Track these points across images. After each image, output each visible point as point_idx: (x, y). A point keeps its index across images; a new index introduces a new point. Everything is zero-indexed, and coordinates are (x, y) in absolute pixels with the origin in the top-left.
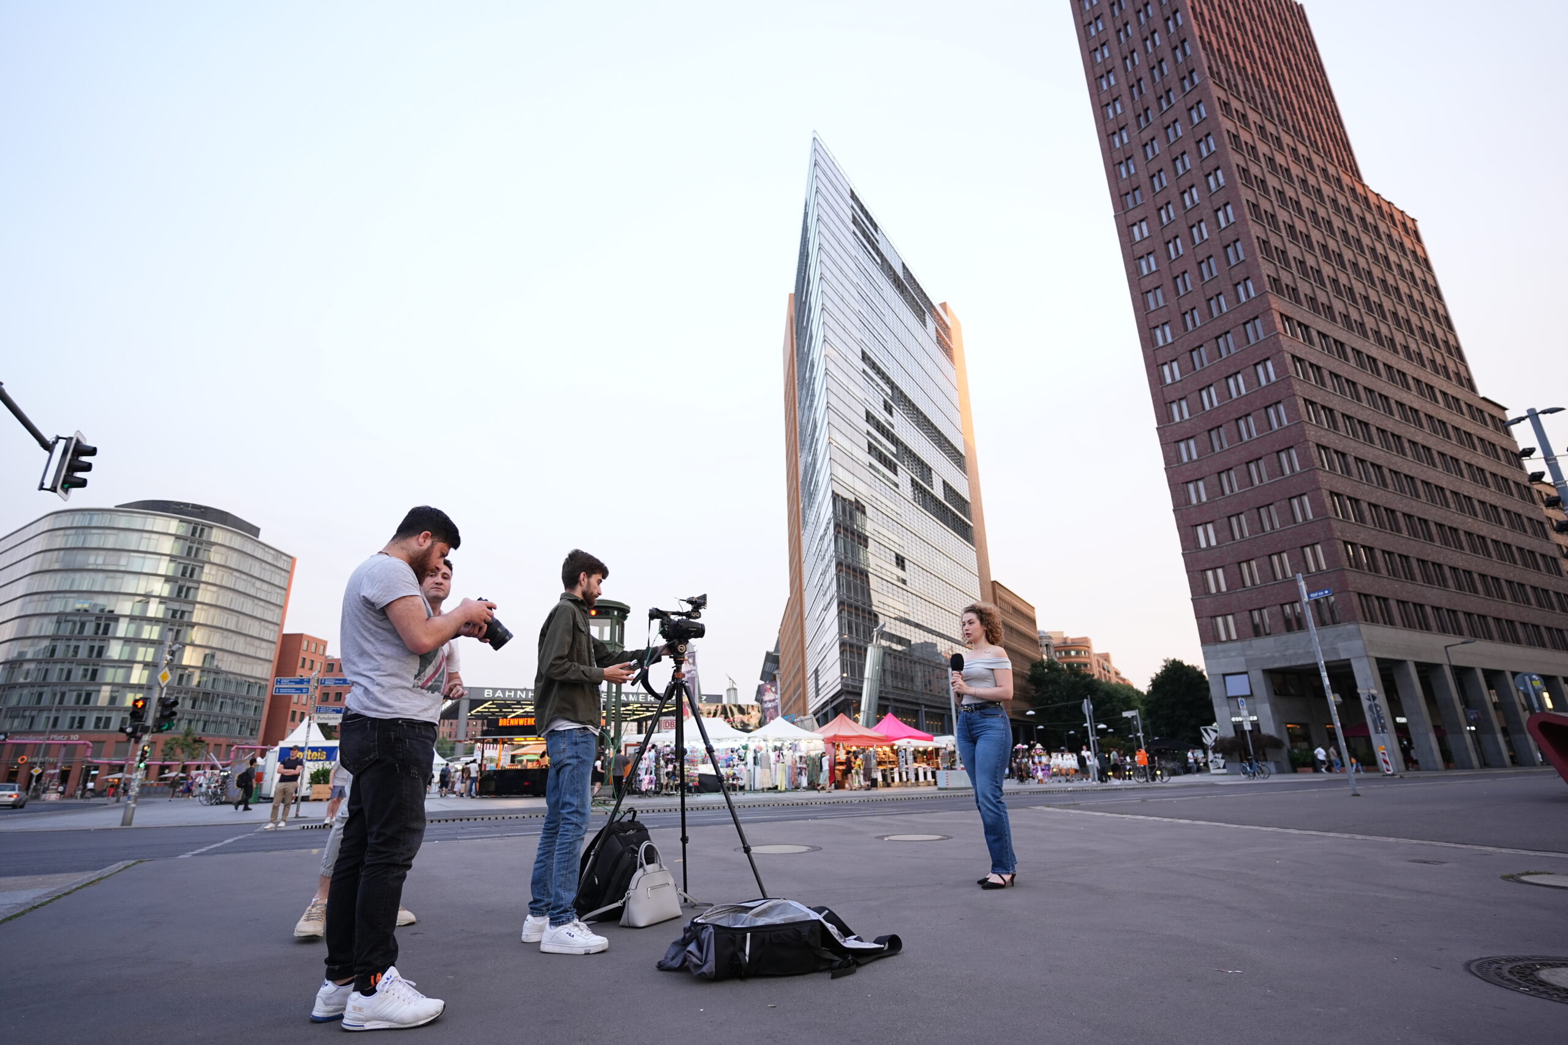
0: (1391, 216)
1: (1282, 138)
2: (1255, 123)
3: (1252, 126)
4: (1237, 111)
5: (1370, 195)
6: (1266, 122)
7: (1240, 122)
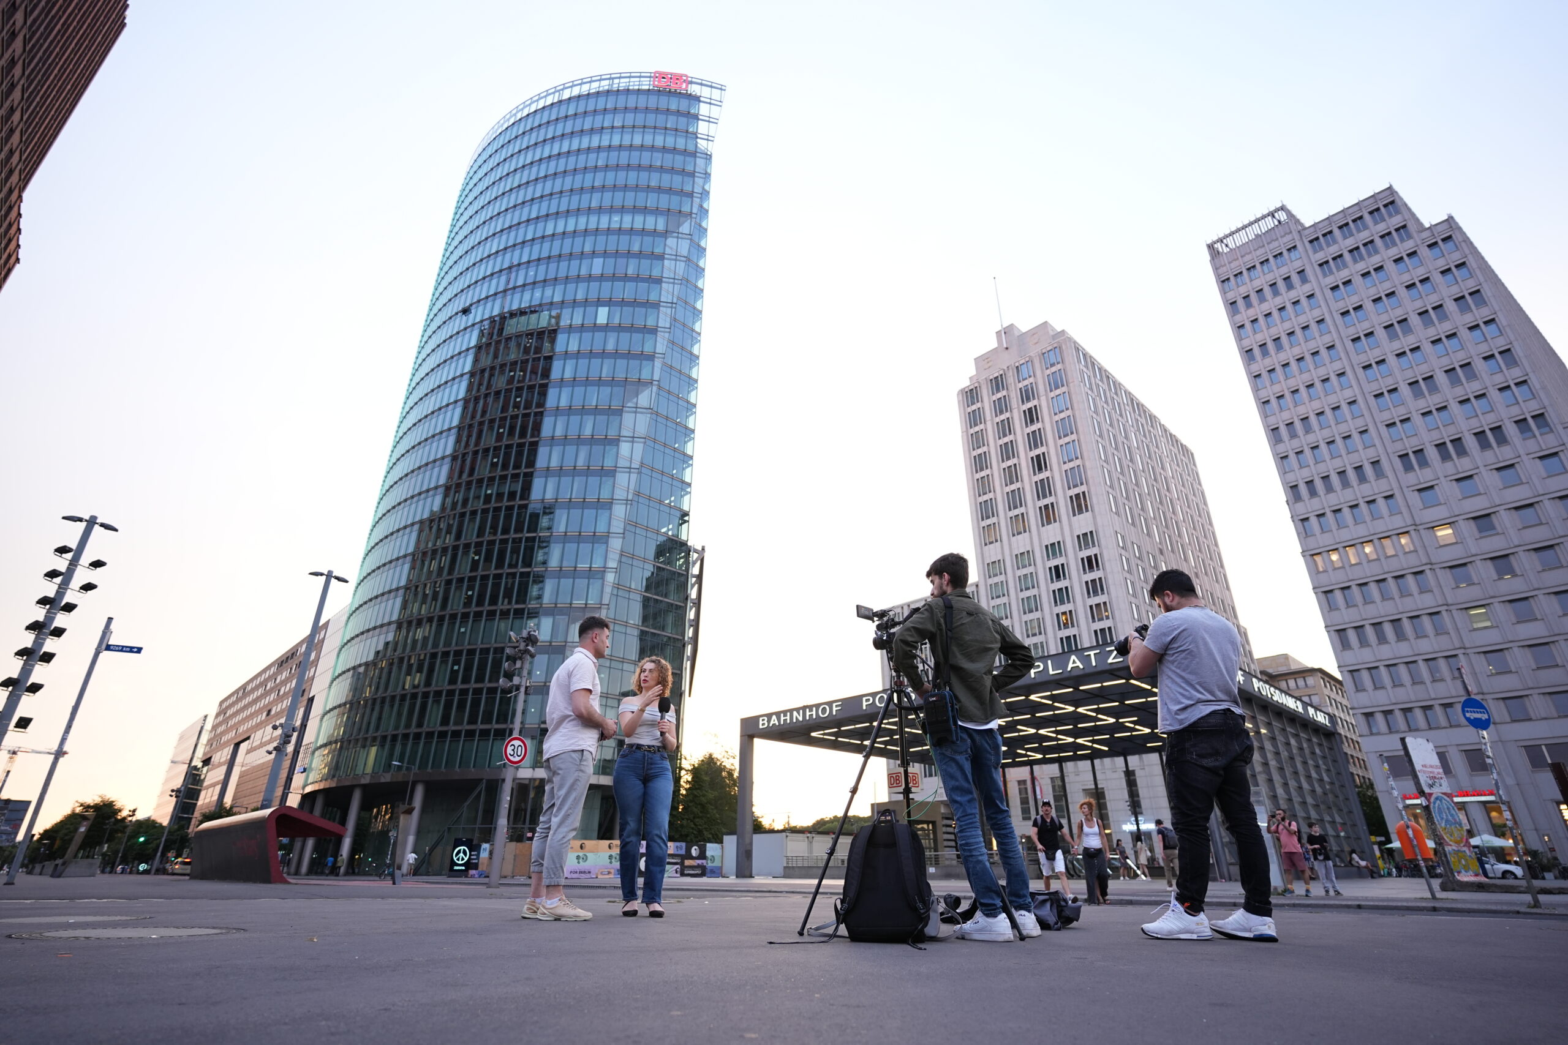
0: (10, 240)
1: (16, 90)
2: (14, 51)
3: (10, 51)
4: (14, 23)
5: (16, 209)
6: (21, 62)
7: (7, 33)
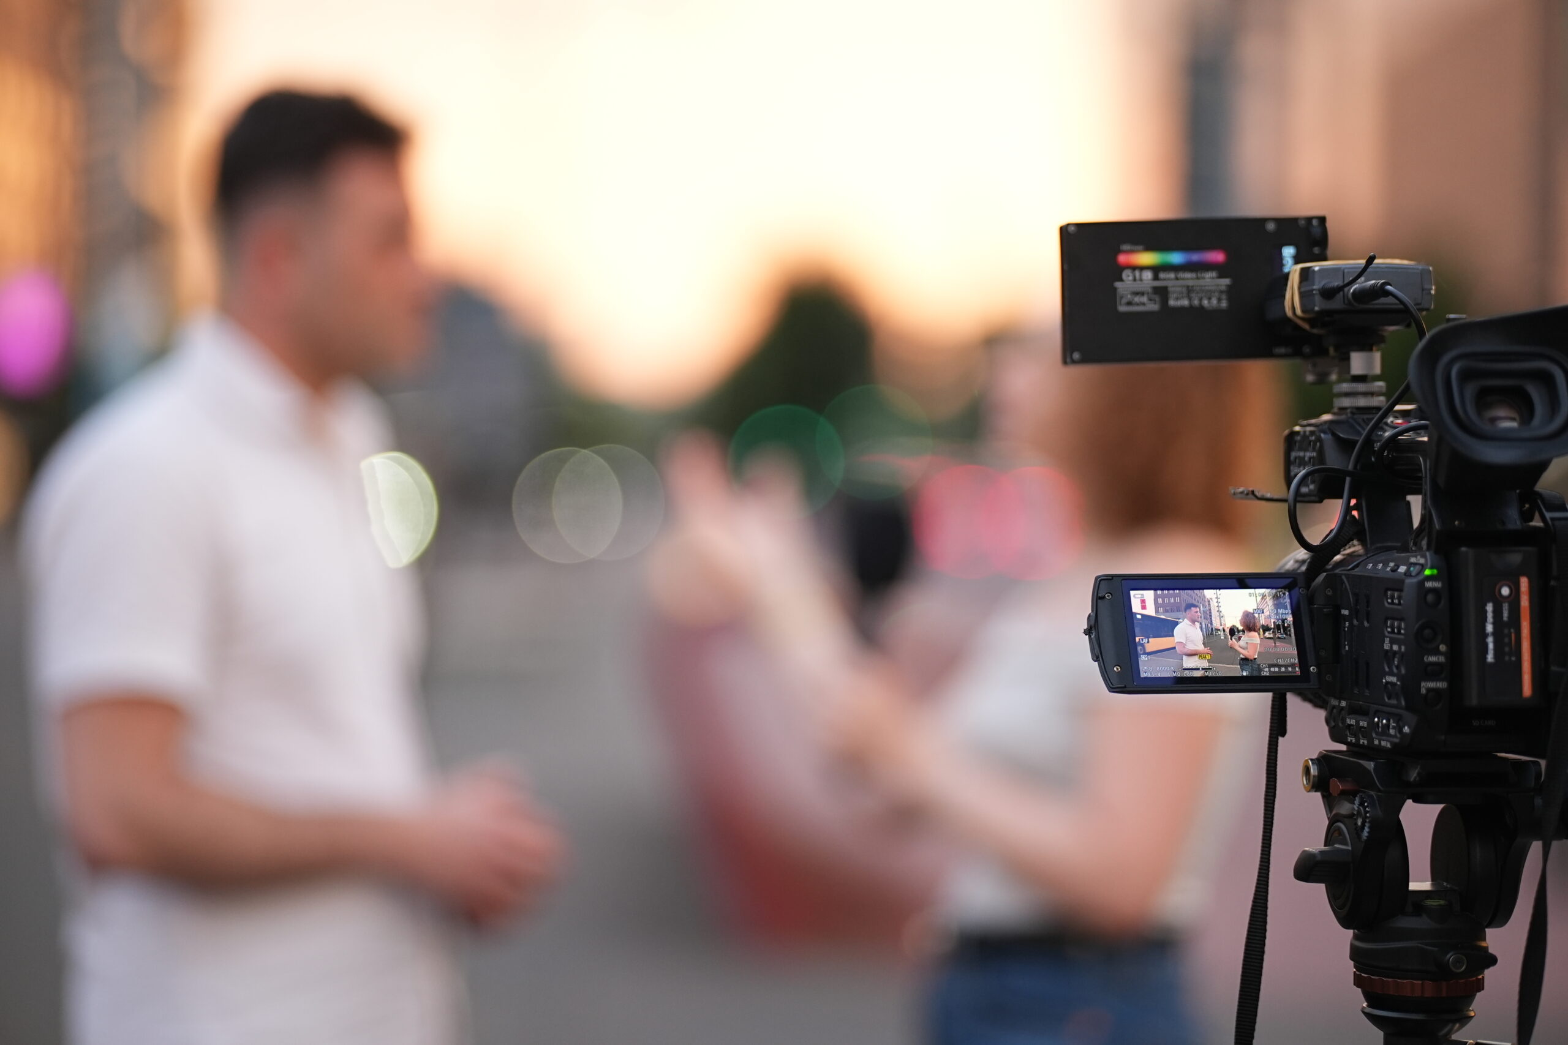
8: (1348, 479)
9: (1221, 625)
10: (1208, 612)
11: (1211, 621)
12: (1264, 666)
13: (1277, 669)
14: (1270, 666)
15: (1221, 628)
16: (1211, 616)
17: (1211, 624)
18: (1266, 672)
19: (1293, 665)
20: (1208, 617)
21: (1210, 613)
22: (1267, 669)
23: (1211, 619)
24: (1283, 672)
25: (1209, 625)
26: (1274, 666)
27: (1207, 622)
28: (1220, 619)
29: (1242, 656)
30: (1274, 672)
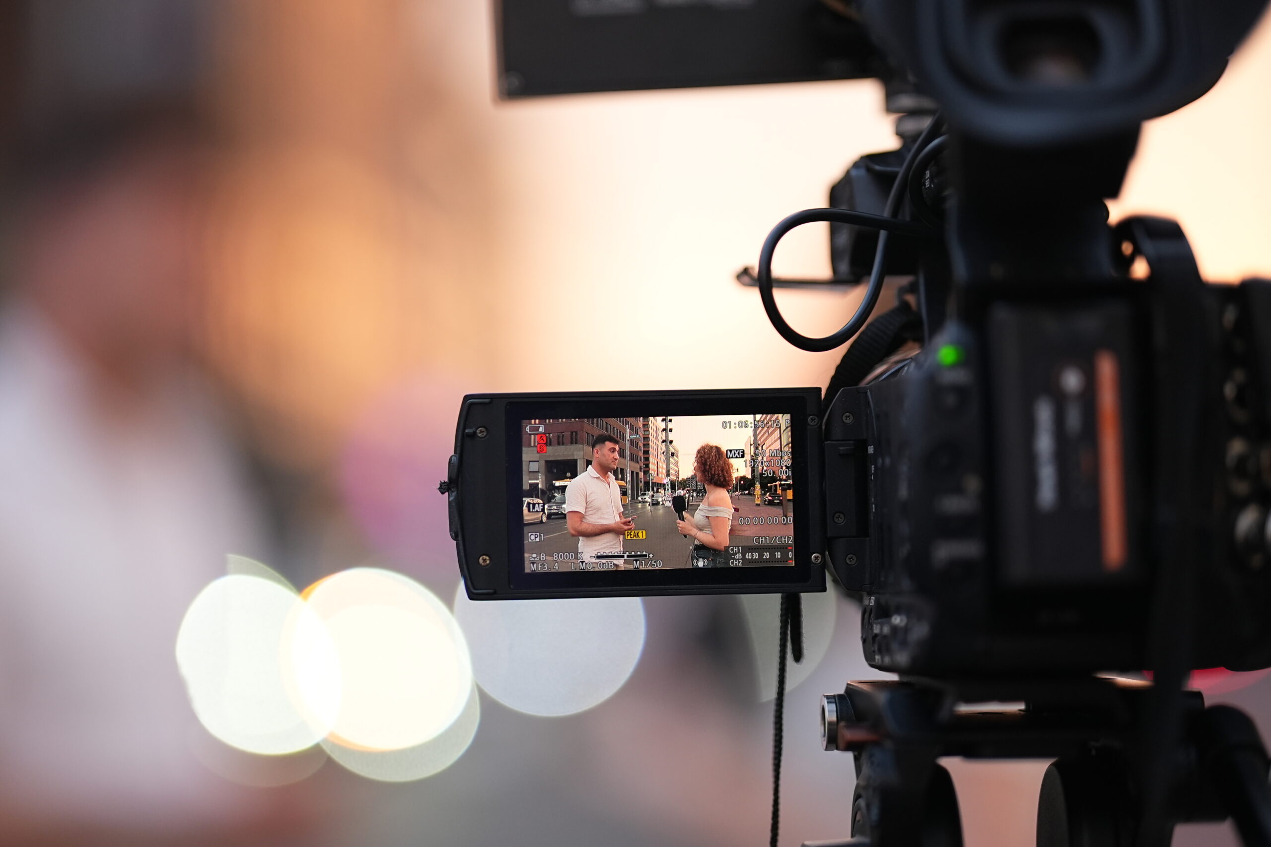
8: (883, 234)
9: (668, 475)
10: (641, 444)
11: (647, 466)
12: (736, 550)
13: (756, 556)
14: (746, 549)
15: (666, 481)
16: (646, 452)
17: (646, 472)
18: (737, 562)
19: (783, 548)
20: (641, 454)
21: (646, 445)
22: (739, 556)
23: (647, 459)
24: (766, 561)
25: (641, 475)
26: (752, 549)
27: (636, 467)
28: (667, 459)
29: (696, 542)
30: (752, 561)
